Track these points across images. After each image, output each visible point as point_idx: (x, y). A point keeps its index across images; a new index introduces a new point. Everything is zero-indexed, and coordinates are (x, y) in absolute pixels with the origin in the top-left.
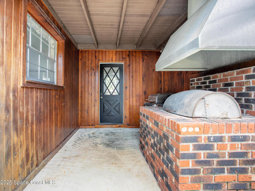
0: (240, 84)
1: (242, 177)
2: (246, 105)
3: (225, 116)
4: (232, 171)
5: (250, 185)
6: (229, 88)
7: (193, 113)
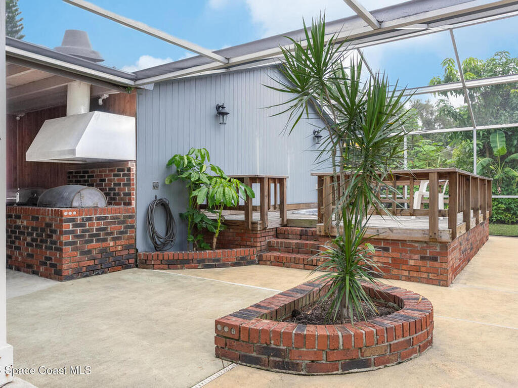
0: (110, 180)
1: (104, 244)
2: (113, 198)
3: (95, 205)
4: (98, 241)
5: (109, 249)
6: (104, 183)
7: (71, 204)
